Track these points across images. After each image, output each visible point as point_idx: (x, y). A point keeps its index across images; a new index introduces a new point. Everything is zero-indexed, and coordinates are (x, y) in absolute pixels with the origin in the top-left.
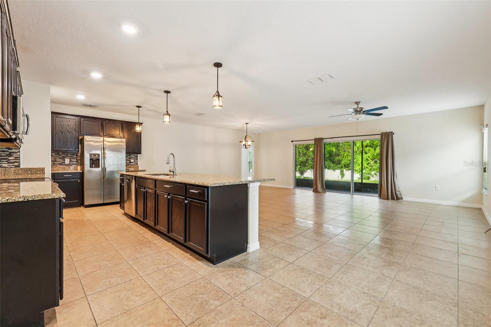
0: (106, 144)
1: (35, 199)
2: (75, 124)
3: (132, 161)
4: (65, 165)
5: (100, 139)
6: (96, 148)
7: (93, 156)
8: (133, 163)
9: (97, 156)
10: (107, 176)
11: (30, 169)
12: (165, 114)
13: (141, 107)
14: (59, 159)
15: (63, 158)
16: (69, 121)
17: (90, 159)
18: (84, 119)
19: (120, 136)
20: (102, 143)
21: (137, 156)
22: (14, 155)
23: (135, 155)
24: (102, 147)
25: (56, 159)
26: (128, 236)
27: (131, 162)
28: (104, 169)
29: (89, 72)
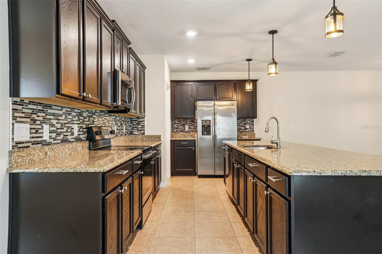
0: (217, 108)
1: (81, 172)
2: (191, 90)
3: (248, 127)
4: (185, 132)
5: (211, 103)
6: (208, 114)
7: (204, 122)
8: (249, 130)
9: (208, 122)
10: (218, 144)
11: (151, 136)
12: (270, 63)
13: (251, 60)
14: (180, 126)
15: (184, 125)
16: (187, 87)
17: (202, 126)
18: (199, 84)
19: (233, 98)
20: (212, 107)
21: (253, 121)
22: (141, 124)
23: (251, 119)
24: (213, 112)
25: (179, 126)
26: (216, 221)
27: (246, 129)
28: (215, 137)
29: (185, 32)
